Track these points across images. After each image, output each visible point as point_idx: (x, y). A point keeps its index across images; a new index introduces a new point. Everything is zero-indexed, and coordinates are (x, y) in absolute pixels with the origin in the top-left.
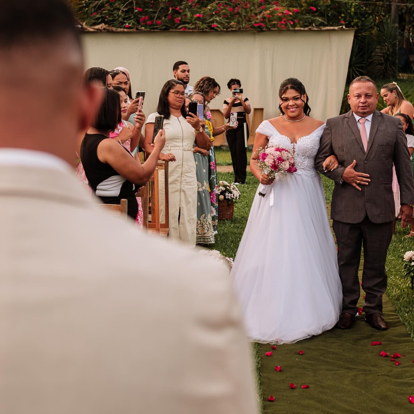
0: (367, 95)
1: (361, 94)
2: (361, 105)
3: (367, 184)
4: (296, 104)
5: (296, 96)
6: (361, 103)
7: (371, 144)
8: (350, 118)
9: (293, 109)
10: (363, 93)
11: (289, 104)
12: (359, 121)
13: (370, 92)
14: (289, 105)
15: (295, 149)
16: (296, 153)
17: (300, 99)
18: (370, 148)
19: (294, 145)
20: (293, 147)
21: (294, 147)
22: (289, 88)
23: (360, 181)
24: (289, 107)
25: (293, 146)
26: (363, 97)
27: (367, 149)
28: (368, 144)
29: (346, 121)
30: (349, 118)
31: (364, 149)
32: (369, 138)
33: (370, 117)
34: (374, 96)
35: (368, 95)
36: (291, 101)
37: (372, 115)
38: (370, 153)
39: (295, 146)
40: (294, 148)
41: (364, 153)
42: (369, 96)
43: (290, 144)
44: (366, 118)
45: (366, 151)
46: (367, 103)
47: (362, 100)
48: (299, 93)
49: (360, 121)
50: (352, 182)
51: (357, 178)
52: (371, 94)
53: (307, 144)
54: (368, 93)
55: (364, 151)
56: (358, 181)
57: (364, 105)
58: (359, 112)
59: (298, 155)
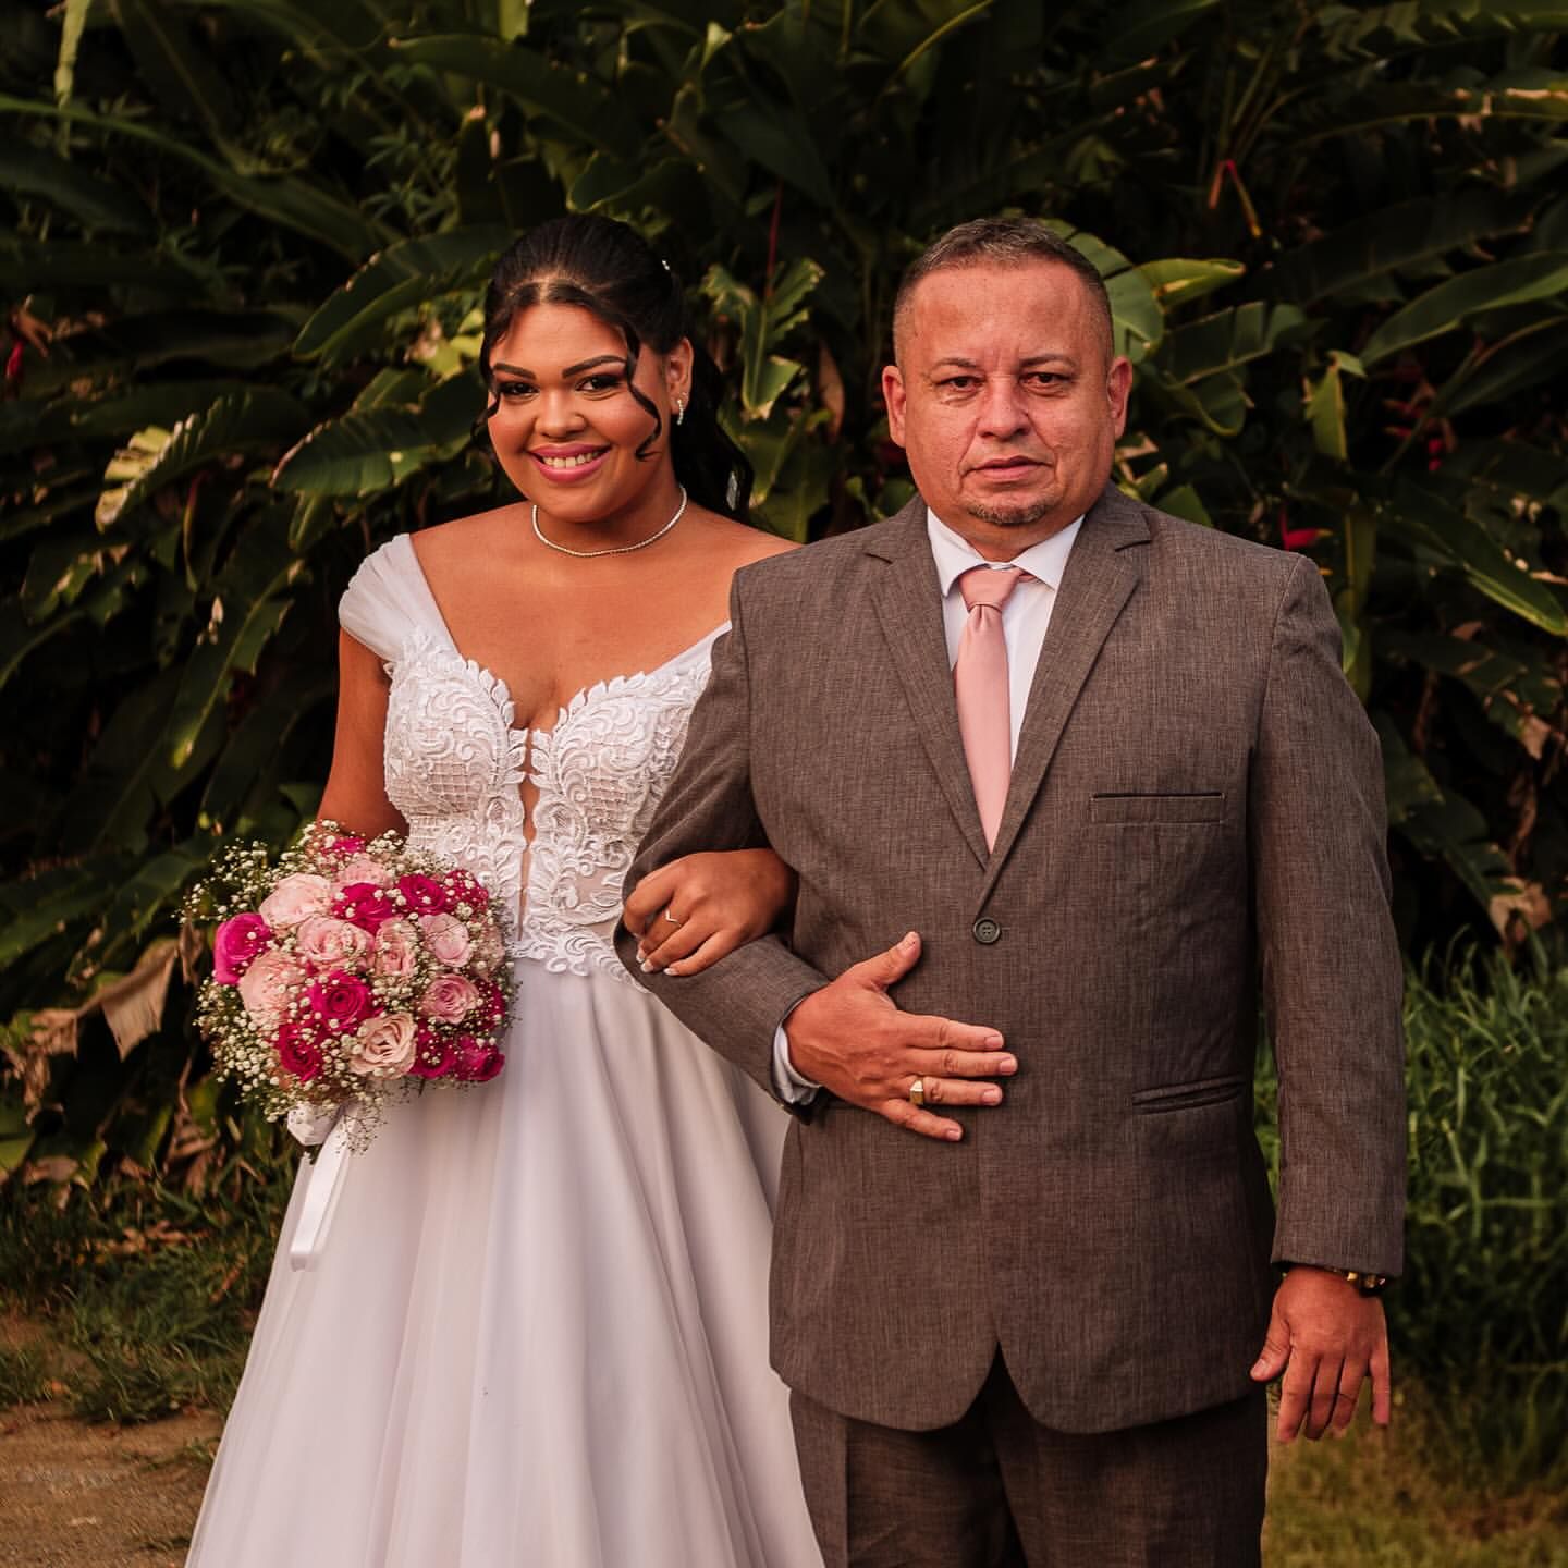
0: (1028, 370)
1: (987, 365)
2: (984, 451)
3: (993, 1093)
4: (588, 426)
5: (596, 363)
6: (987, 435)
7: (1036, 785)
8: (896, 565)
9: (571, 462)
10: (997, 356)
11: (535, 419)
12: (958, 583)
13: (1058, 347)
14: (538, 425)
15: (537, 773)
16: (543, 801)
17: (624, 384)
18: (1028, 816)
19: (529, 745)
20: (522, 761)
21: (528, 755)
22: (543, 294)
23: (930, 1082)
24: (538, 444)
25: (522, 749)
26: (1000, 383)
27: (1004, 828)
28: (1015, 779)
29: (861, 591)
30: (889, 562)
31: (978, 822)
32: (1022, 737)
33: (1048, 559)
34: (1087, 378)
35: (1043, 368)
36: (554, 397)
37: (1069, 535)
38: (1019, 859)
39: (535, 753)
40: (527, 767)
41: (979, 856)
42: (1045, 377)
43: (503, 729)
44: (1023, 562)
45: (991, 842)
46: (1033, 440)
47: (998, 409)
48: (616, 337)
49: (970, 584)
50: (873, 1090)
51: (906, 1061)
52: (1067, 360)
53: (625, 741)
54: (1041, 353)
55: (982, 838)
56: (920, 1077)
57: (1011, 452)
58: (974, 513)
59: (557, 816)
